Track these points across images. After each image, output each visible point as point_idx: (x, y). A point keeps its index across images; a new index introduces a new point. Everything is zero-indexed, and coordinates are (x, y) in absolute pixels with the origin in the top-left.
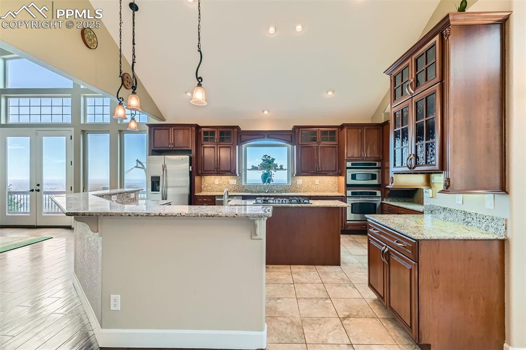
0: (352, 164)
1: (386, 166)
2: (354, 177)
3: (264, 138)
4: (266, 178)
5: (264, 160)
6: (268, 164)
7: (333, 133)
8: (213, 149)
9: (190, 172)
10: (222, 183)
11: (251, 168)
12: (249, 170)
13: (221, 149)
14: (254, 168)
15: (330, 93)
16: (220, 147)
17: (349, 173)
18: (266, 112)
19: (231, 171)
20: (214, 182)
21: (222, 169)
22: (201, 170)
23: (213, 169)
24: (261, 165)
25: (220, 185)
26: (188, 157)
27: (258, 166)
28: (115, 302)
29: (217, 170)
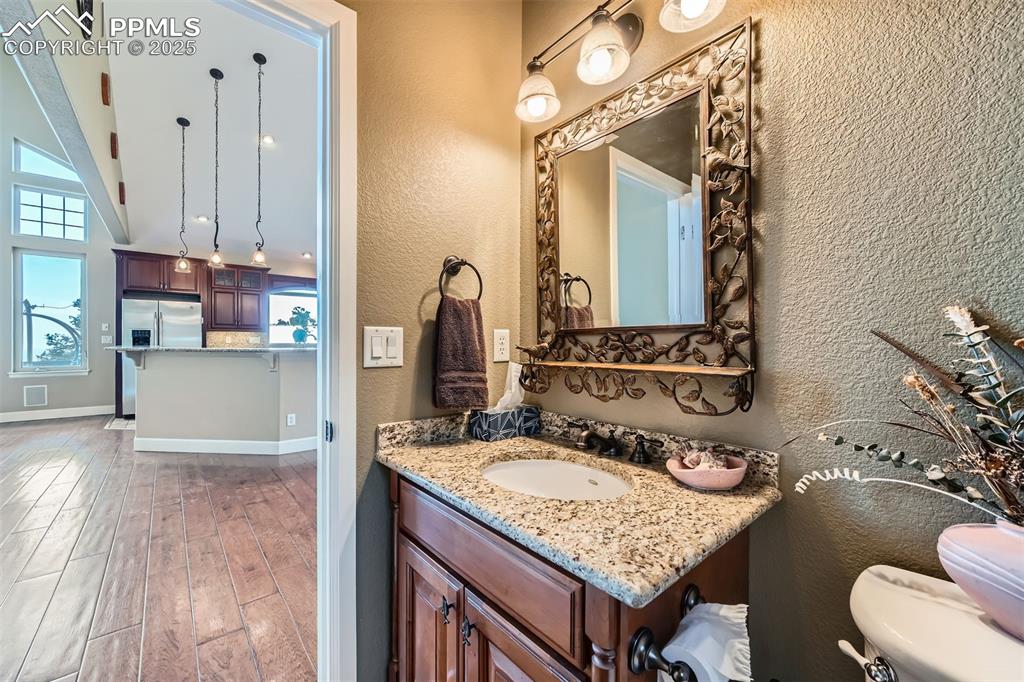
4: (300, 336)
5: (294, 313)
6: (300, 317)
8: (231, 295)
9: (202, 324)
10: (237, 341)
11: (277, 322)
12: (274, 324)
13: (245, 297)
14: (281, 323)
16: (241, 294)
18: (307, 256)
19: (259, 325)
20: (222, 340)
21: (246, 322)
22: (212, 323)
23: (231, 322)
24: (291, 319)
25: (233, 344)
26: (200, 304)
27: (287, 320)
28: (292, 419)
29: (237, 325)
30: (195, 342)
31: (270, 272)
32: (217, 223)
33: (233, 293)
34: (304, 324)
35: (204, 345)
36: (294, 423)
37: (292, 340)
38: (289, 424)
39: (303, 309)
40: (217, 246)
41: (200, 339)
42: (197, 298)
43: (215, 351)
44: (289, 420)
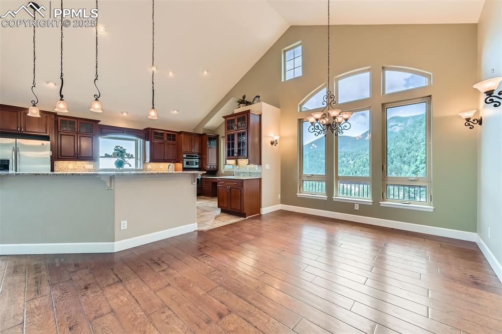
0: (187, 156)
1: (204, 157)
2: (187, 163)
3: (123, 133)
4: (120, 164)
5: (115, 150)
6: (120, 153)
7: (174, 136)
8: (72, 137)
9: (51, 156)
10: (77, 168)
11: (104, 155)
12: (102, 157)
13: (82, 138)
14: (107, 156)
15: (176, 112)
16: (80, 136)
17: (185, 161)
18: (125, 114)
19: (92, 157)
20: (67, 167)
21: (83, 155)
22: (57, 155)
23: (73, 155)
24: (113, 154)
25: (74, 170)
26: (49, 142)
27: (111, 154)
28: (124, 225)
29: (77, 156)
30: (46, 168)
31: (99, 123)
32: (62, 79)
33: (74, 136)
34: (122, 156)
35: (52, 170)
36: (126, 228)
37: (114, 167)
38: (122, 228)
39: (122, 148)
40: (62, 96)
41: (49, 166)
42: (47, 138)
43: (60, 175)
44: (122, 225)
